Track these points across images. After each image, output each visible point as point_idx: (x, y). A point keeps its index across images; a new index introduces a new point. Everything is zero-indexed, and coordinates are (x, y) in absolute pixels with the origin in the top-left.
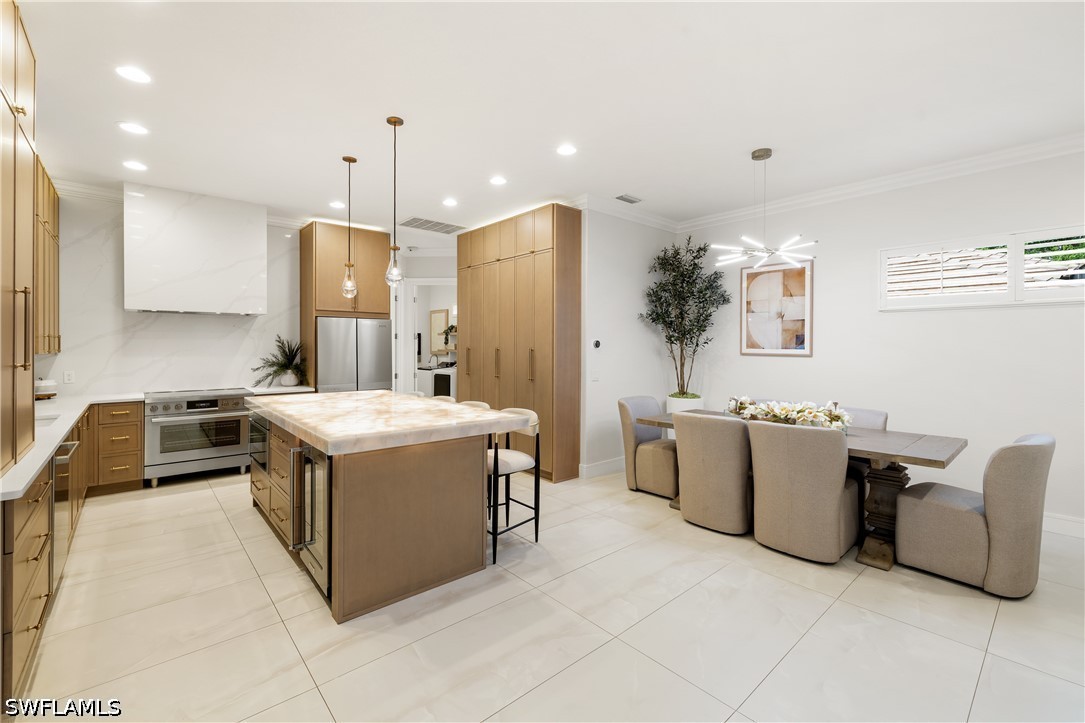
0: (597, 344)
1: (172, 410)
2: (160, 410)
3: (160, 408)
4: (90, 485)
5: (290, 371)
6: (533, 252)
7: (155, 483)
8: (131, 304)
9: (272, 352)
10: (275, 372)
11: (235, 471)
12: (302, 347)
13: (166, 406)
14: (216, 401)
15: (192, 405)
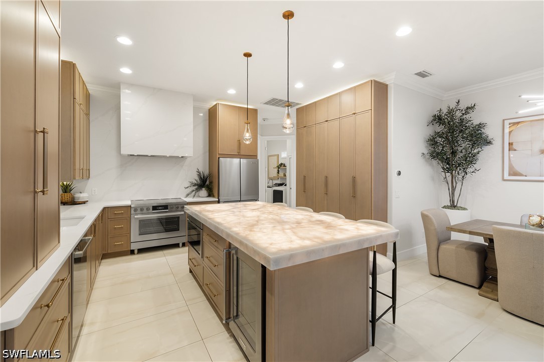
0: (399, 173)
1: (145, 211)
2: (139, 211)
3: (139, 209)
4: (104, 252)
5: (204, 189)
6: (354, 114)
7: (136, 252)
8: (125, 151)
9: (195, 178)
10: (196, 189)
11: (176, 246)
12: (210, 175)
13: (141, 209)
14: (167, 206)
15: (155, 208)
